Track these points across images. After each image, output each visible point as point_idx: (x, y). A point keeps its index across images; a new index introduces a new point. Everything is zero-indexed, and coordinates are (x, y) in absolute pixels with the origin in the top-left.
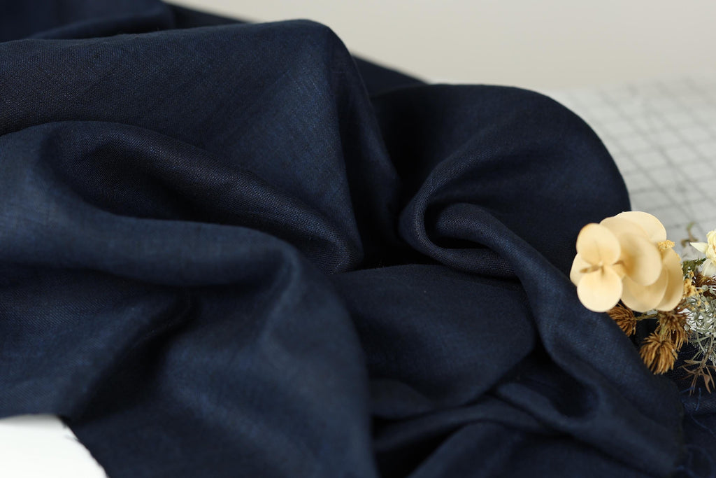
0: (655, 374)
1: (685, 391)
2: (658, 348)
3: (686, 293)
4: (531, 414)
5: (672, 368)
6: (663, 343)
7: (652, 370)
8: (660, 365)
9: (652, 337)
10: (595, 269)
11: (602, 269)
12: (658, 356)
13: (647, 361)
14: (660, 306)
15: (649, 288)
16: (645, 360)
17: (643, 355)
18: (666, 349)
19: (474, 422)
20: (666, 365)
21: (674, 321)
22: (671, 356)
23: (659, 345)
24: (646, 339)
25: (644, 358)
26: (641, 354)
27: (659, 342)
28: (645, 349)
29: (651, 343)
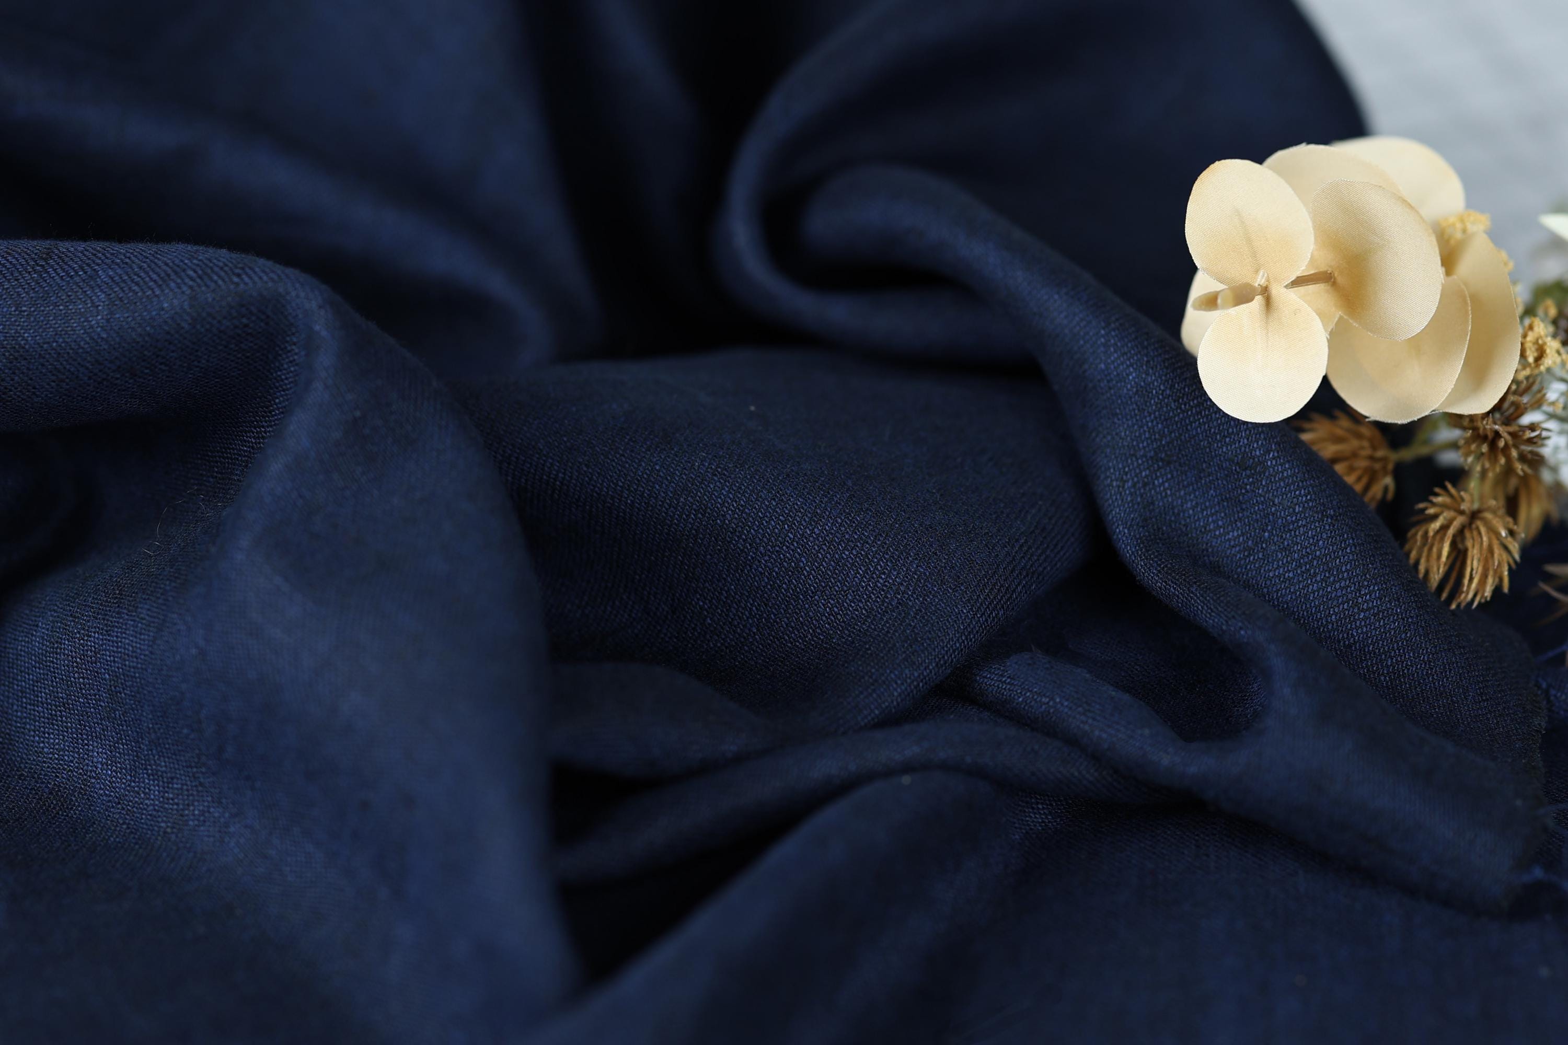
0: (1453, 606)
1: (1551, 654)
2: (1461, 532)
3: (1531, 359)
4: (1073, 741)
5: (1506, 589)
6: (1474, 515)
7: (1444, 595)
8: (1466, 581)
9: (1439, 499)
10: (1242, 296)
11: (1265, 291)
12: (1459, 556)
13: (1427, 572)
14: (1450, 400)
15: (1416, 343)
16: (1422, 568)
17: (1413, 555)
18: (1483, 530)
19: (889, 773)
20: (1484, 576)
21: (1501, 444)
22: (1497, 551)
23: (1459, 521)
24: (1421, 506)
25: (1417, 563)
26: (1408, 555)
27: (1462, 513)
28: (1420, 534)
29: (1435, 517)
